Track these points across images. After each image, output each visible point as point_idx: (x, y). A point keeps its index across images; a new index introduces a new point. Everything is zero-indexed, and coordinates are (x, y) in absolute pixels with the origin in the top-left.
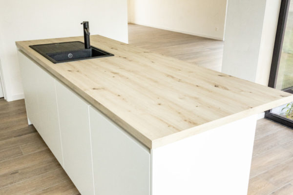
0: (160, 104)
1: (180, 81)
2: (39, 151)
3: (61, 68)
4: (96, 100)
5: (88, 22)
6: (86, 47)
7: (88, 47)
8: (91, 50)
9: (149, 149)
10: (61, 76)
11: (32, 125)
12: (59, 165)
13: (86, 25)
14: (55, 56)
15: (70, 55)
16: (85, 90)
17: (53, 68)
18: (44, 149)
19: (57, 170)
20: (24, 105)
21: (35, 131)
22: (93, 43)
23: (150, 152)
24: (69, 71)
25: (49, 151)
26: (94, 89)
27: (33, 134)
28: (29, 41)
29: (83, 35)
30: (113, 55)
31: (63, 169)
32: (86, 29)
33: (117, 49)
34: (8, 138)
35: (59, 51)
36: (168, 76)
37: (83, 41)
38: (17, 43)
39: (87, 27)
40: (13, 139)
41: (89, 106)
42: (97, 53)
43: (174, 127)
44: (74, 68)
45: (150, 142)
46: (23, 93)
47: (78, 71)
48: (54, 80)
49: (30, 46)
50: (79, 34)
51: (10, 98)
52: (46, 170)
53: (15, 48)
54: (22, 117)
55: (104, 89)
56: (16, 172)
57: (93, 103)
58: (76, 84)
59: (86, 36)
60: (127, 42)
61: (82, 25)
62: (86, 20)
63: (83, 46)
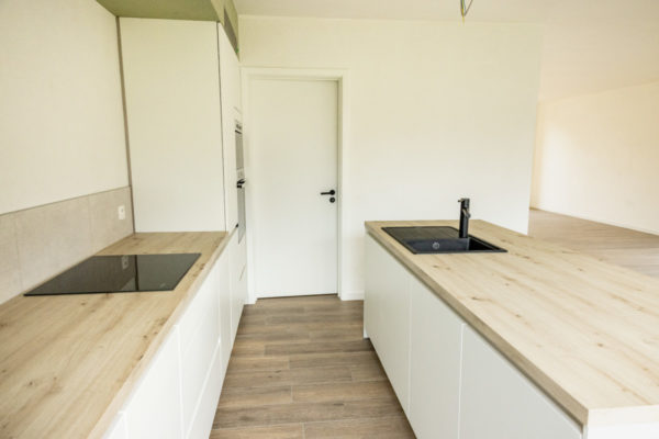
0: (601, 345)
1: (641, 309)
2: (374, 379)
3: (424, 262)
4: (479, 317)
5: (468, 200)
6: (461, 236)
7: (464, 236)
8: (468, 240)
9: (581, 425)
10: (422, 272)
11: (369, 339)
12: (401, 410)
13: (464, 204)
14: (416, 244)
15: (436, 245)
16: (460, 298)
17: (412, 260)
18: (381, 379)
19: (397, 418)
20: (362, 309)
21: (372, 348)
22: (472, 231)
23: (582, 431)
24: (435, 267)
25: (387, 384)
26: (474, 298)
27: (369, 353)
28: (383, 222)
29: (458, 218)
30: (505, 251)
31: (406, 418)
32: (465, 209)
33: (511, 243)
34: (338, 350)
35: (419, 238)
36: (615, 297)
37: (457, 226)
38: (366, 224)
39: (466, 206)
40: (342, 354)
41: (464, 325)
42: (478, 246)
43: (635, 395)
44: (443, 263)
45: (585, 411)
46: (363, 292)
47: (449, 269)
48: (412, 278)
49: (383, 229)
50: (452, 216)
51: (345, 296)
52: (381, 412)
53: (363, 229)
54: (356, 325)
55: (489, 300)
56: (340, 404)
57: (471, 320)
58: (446, 288)
59: (464, 218)
60: (525, 232)
61: (460, 204)
62: (465, 197)
63: (457, 235)
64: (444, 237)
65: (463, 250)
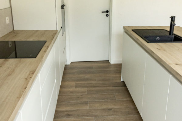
2: (126, 99)
3: (153, 46)
4: (178, 72)
5: (175, 17)
6: (170, 34)
7: (172, 34)
8: (173, 36)
11: (123, 82)
12: (138, 113)
13: (173, 19)
14: (148, 38)
15: (158, 38)
16: (170, 64)
17: (147, 46)
18: (129, 99)
19: (136, 115)
20: (121, 68)
21: (125, 86)
22: (175, 32)
24: (158, 49)
25: (132, 101)
26: (176, 64)
27: (123, 88)
28: (132, 27)
29: (169, 25)
31: (140, 116)
32: (173, 21)
34: (108, 86)
35: (150, 35)
37: (169, 30)
38: (124, 27)
39: (173, 20)
40: (111, 88)
41: (171, 76)
44: (162, 47)
46: (121, 60)
47: (164, 50)
48: (146, 54)
49: (132, 30)
51: (112, 62)
52: (128, 113)
53: (122, 30)
54: (118, 75)
56: (111, 110)
57: (174, 74)
58: (163, 59)
59: (172, 25)
61: (171, 18)
63: (168, 34)
64: (162, 34)
65: (171, 41)
